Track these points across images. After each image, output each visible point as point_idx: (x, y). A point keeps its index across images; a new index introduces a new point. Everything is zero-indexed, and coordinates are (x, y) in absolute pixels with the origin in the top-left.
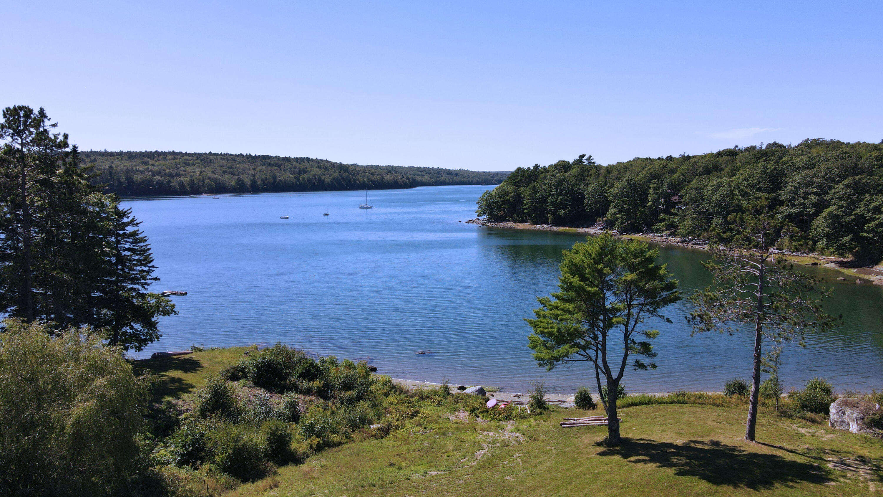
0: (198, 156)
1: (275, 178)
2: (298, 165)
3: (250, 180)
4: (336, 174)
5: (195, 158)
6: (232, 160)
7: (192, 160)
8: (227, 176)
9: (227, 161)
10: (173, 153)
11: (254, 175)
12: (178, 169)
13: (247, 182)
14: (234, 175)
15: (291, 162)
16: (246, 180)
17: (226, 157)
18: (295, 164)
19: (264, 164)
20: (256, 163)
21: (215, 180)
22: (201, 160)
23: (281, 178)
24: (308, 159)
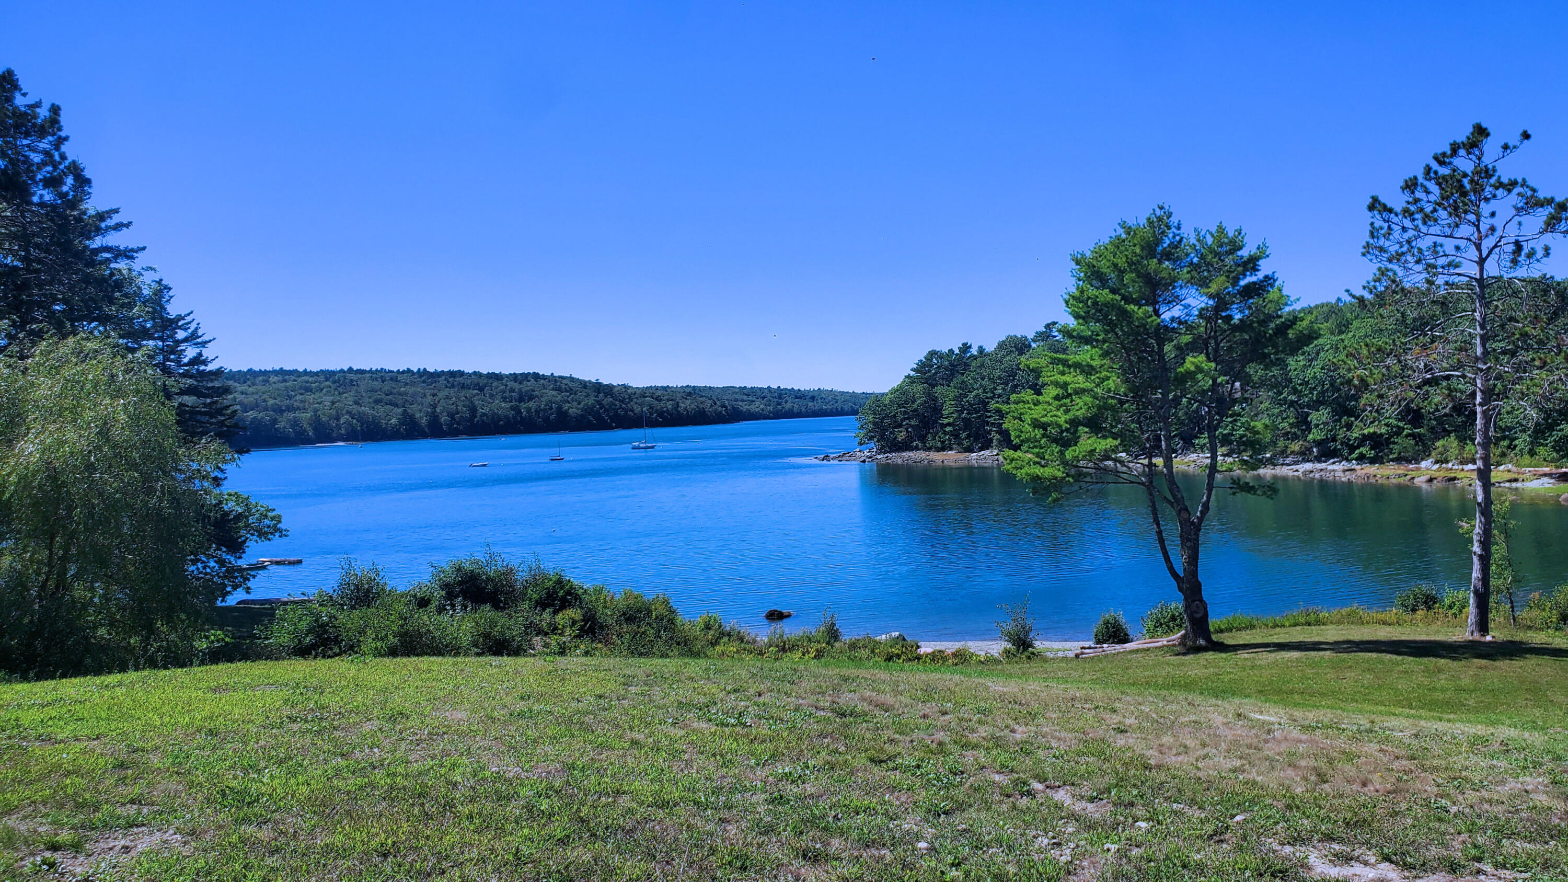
0: (328, 375)
1: (473, 410)
2: (516, 386)
3: (427, 414)
4: (591, 401)
5: (322, 378)
6: (392, 379)
7: (316, 382)
8: (381, 410)
9: (383, 382)
10: (282, 372)
11: (434, 406)
12: (290, 397)
13: (421, 418)
14: (397, 406)
15: (504, 381)
16: (418, 415)
17: (381, 375)
18: (511, 384)
19: (453, 386)
20: (437, 384)
21: (361, 418)
22: (334, 382)
23: (486, 410)
24: (536, 376)
